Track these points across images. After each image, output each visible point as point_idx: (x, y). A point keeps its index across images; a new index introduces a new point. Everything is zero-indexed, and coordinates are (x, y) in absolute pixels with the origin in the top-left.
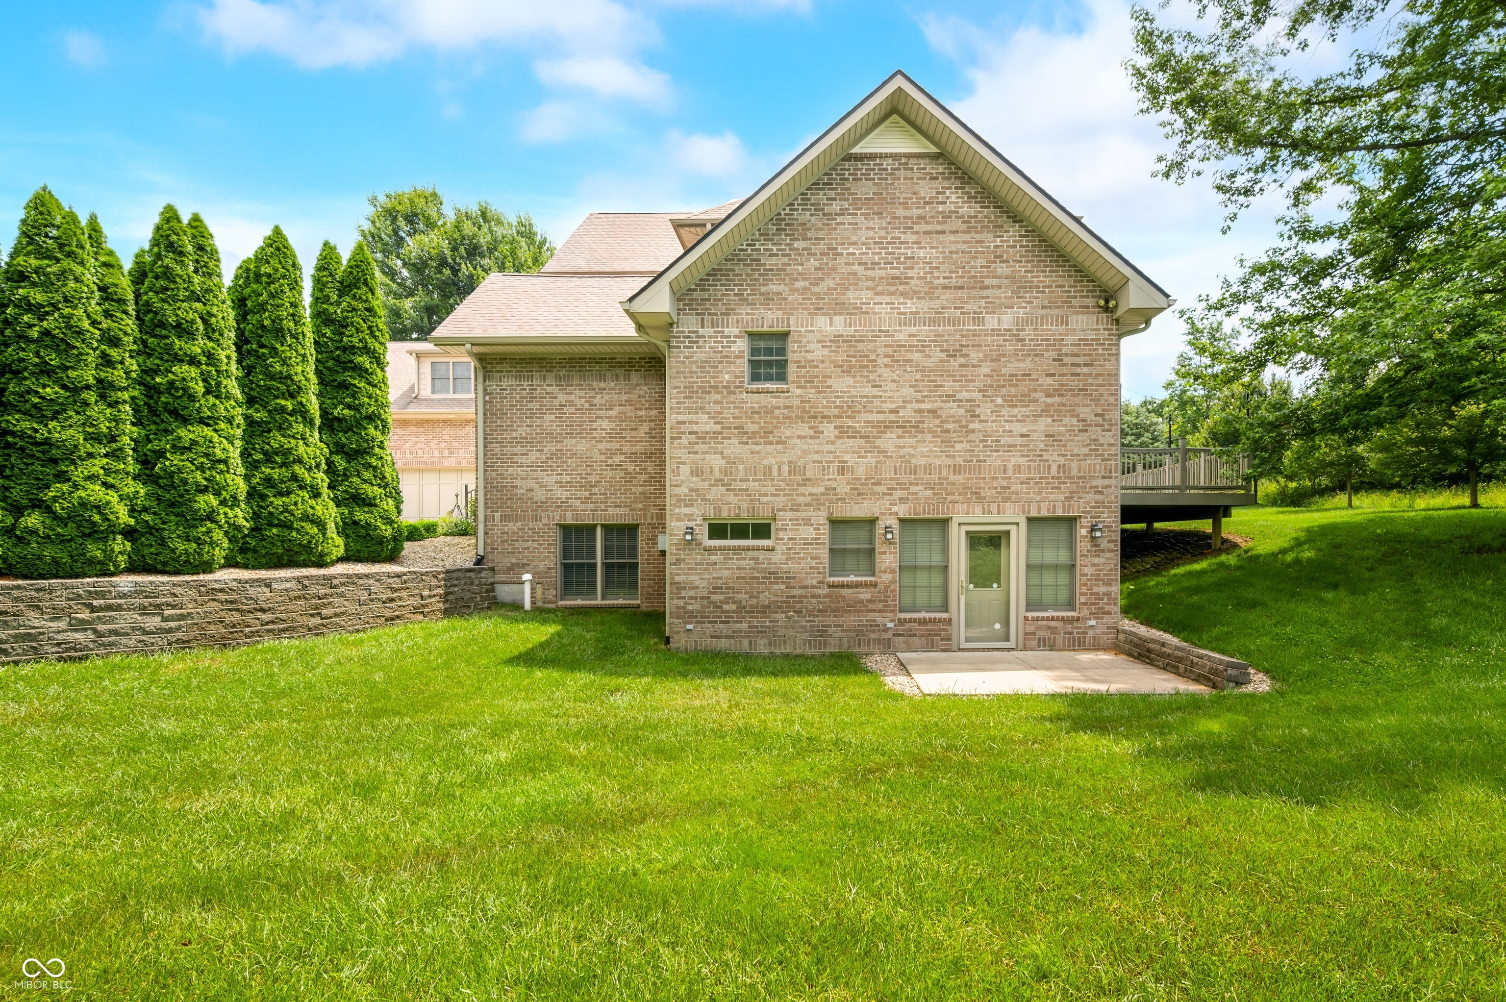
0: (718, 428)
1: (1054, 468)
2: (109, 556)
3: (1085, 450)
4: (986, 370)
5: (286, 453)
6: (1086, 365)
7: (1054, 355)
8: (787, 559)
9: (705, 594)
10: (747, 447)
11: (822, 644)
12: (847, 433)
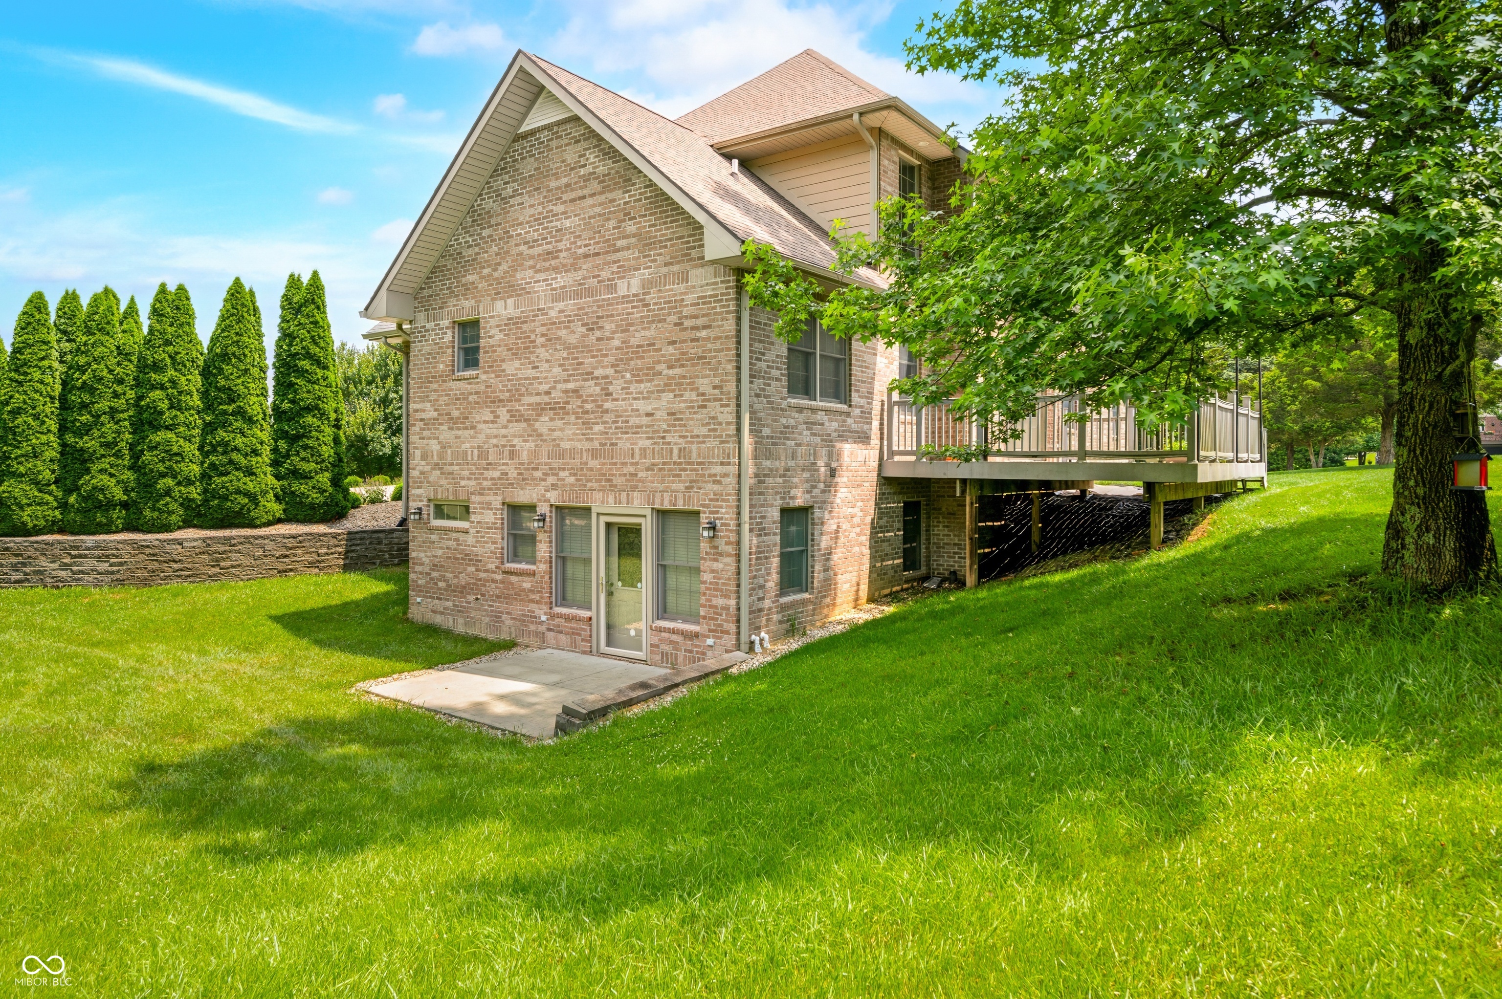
0: (435, 414)
1: (676, 452)
3: (704, 431)
4: (616, 343)
6: (705, 327)
7: (673, 318)
8: (477, 542)
9: (427, 569)
10: (454, 432)
11: (498, 630)
12: (515, 417)
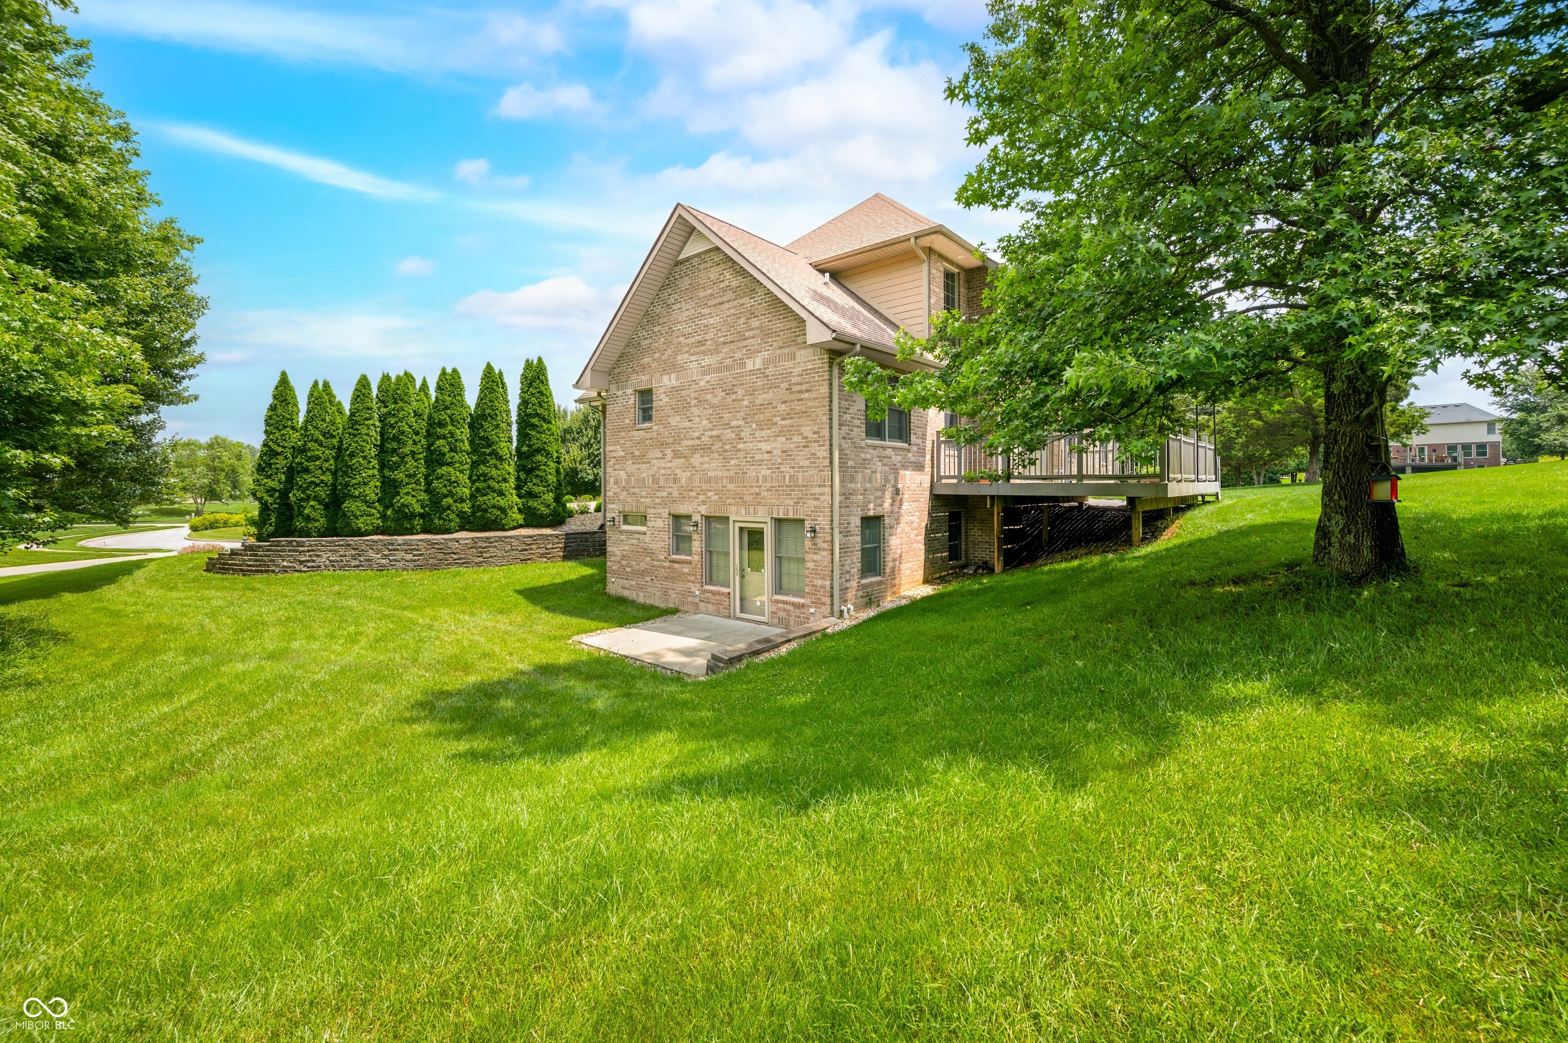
0: (623, 453)
1: (787, 478)
2: (413, 527)
3: (807, 463)
4: (746, 403)
5: (485, 475)
6: (807, 391)
7: (785, 385)
8: (652, 540)
9: (619, 559)
10: (636, 466)
11: (667, 601)
12: (677, 455)
